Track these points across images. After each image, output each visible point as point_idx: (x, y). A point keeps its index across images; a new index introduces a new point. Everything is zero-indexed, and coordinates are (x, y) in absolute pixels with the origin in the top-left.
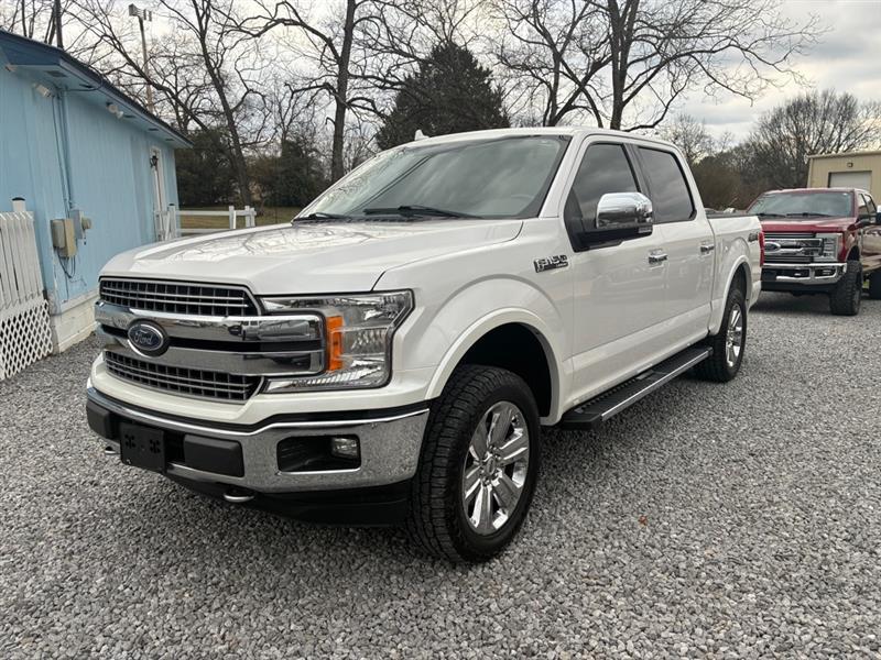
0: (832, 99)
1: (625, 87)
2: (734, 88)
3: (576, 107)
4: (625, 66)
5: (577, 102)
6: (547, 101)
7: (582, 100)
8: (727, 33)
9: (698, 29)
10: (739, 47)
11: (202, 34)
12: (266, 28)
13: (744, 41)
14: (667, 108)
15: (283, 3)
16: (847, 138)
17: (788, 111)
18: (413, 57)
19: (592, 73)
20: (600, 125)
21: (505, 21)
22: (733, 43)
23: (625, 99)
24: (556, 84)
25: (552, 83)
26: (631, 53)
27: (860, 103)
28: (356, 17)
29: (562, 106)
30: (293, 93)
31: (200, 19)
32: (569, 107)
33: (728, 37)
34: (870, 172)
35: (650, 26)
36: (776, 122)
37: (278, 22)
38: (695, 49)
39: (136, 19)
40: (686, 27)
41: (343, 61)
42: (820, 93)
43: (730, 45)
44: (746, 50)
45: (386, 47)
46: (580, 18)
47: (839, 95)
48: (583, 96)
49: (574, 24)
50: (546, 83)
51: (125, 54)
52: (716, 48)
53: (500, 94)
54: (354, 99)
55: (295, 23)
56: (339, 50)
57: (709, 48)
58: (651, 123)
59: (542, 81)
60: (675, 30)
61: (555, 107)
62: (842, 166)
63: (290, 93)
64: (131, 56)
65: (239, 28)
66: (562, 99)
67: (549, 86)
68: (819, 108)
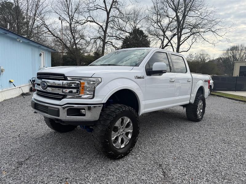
0: (243, 46)
1: (181, 41)
2: (210, 42)
3: (168, 46)
4: (181, 35)
5: (168, 44)
6: (161, 44)
7: (169, 44)
8: (209, 28)
10: (212, 31)
11: (71, 24)
12: (85, 23)
14: (191, 46)
15: (89, 16)
17: (231, 49)
18: (126, 31)
19: (173, 37)
20: (174, 51)
21: (151, 23)
22: (210, 30)
23: (180, 44)
25: (163, 40)
29: (165, 45)
30: (91, 39)
31: (70, 20)
32: (166, 45)
35: (190, 25)
36: (227, 52)
37: (88, 21)
38: (200, 31)
39: (61, 21)
40: (199, 25)
41: (105, 32)
43: (209, 31)
44: (214, 32)
45: (119, 29)
46: (171, 23)
48: (170, 43)
49: (169, 24)
50: (161, 39)
51: (48, 29)
52: (205, 31)
53: (150, 42)
54: (107, 42)
55: (93, 22)
56: (104, 29)
58: (186, 50)
59: (160, 39)
60: (195, 26)
61: (163, 45)
62: (244, 64)
64: (50, 29)
65: (78, 23)
66: (165, 44)
68: (239, 49)
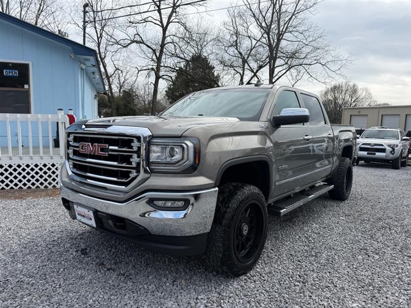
0: (349, 85)
1: (274, 76)
2: (319, 80)
3: (251, 84)
4: (274, 67)
6: (239, 80)
8: (315, 58)
9: (303, 56)
10: (321, 64)
11: (99, 45)
12: (129, 44)
13: (323, 62)
15: (136, 34)
16: (354, 102)
17: (331, 89)
18: (185, 59)
19: (259, 70)
21: (223, 47)
23: (274, 80)
24: (243, 74)
26: (276, 63)
27: (360, 87)
28: (166, 42)
29: (245, 83)
30: (139, 71)
31: (98, 39)
32: (249, 83)
33: (316, 60)
34: (367, 115)
35: (283, 53)
36: (326, 93)
37: (135, 42)
38: (303, 63)
41: (159, 59)
42: (344, 83)
43: (317, 63)
44: (324, 65)
46: (254, 48)
47: (351, 84)
49: (252, 50)
52: (311, 64)
53: (218, 76)
54: (163, 76)
55: (141, 43)
56: (158, 54)
57: (309, 63)
59: (238, 72)
60: (293, 56)
61: (243, 83)
62: (356, 112)
63: (137, 71)
65: (118, 43)
66: (246, 80)
67: (240, 74)
68: (343, 89)
